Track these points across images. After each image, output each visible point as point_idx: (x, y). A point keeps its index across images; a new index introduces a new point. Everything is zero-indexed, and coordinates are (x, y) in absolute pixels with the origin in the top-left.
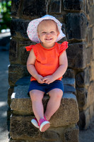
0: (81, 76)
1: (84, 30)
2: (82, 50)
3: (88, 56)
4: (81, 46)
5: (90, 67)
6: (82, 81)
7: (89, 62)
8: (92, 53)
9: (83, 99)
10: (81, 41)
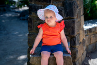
0: (74, 40)
1: (75, 11)
2: (74, 24)
3: (78, 27)
4: (74, 22)
5: (79, 34)
6: (74, 43)
7: (79, 31)
8: (80, 25)
9: (75, 55)
10: (74, 18)
